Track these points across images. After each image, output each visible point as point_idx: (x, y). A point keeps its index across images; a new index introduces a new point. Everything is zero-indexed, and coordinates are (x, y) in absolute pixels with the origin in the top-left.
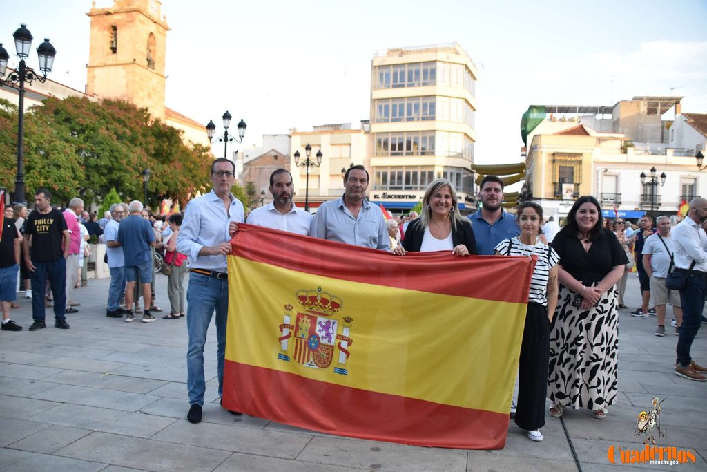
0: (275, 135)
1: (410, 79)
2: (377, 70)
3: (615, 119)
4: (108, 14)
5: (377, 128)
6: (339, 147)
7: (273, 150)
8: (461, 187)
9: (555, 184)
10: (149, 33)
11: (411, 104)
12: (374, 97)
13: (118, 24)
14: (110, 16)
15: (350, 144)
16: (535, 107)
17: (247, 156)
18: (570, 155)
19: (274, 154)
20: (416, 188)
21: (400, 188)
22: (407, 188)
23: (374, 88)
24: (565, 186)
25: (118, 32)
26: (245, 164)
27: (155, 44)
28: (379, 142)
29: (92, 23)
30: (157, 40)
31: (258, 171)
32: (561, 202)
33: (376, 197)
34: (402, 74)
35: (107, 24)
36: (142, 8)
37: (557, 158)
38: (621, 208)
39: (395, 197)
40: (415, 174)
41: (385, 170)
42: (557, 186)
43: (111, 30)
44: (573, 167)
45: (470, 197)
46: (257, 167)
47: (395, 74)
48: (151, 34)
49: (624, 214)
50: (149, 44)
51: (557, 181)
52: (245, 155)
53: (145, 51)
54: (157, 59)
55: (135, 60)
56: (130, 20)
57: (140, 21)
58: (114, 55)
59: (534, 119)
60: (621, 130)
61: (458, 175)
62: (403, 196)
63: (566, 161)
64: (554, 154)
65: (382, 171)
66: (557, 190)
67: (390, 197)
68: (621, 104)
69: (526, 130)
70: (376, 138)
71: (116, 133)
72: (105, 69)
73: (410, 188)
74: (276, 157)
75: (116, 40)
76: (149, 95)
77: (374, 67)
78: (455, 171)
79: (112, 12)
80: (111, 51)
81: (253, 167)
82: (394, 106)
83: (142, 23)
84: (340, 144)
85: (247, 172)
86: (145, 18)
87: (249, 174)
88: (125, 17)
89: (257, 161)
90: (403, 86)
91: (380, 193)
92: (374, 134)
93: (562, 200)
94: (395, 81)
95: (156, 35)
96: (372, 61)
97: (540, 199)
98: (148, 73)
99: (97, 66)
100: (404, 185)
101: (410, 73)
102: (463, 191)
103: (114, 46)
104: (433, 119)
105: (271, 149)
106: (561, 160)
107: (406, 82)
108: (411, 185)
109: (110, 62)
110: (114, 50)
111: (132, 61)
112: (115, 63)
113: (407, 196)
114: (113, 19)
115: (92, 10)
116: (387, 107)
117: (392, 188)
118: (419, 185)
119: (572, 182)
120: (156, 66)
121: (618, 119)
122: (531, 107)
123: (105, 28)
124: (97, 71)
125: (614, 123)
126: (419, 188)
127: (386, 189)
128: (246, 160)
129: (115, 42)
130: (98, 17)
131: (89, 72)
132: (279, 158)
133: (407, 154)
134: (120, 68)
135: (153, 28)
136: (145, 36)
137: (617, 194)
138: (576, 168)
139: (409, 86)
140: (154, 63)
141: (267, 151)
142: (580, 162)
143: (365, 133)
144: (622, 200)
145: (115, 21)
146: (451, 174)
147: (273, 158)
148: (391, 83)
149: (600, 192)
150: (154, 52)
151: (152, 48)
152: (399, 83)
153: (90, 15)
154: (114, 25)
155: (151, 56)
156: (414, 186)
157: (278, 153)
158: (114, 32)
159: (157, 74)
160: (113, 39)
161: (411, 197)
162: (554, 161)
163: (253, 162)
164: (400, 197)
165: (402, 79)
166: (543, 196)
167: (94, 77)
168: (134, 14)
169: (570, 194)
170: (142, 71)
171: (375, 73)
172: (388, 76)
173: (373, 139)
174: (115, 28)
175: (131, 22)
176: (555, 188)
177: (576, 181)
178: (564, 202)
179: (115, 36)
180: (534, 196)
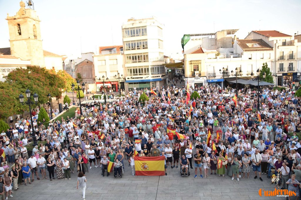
0: (86, 53)
1: (137, 33)
2: (124, 30)
3: (216, 38)
4: (15, 19)
5: (126, 52)
6: (112, 60)
7: (86, 59)
8: (159, 72)
9: (192, 72)
10: (33, 25)
11: (138, 43)
12: (124, 41)
13: (20, 23)
14: (16, 20)
15: (117, 59)
16: (186, 35)
17: (76, 63)
18: (197, 61)
19: (87, 61)
20: (143, 74)
21: (137, 75)
22: (139, 75)
23: (123, 37)
24: (196, 72)
25: (21, 26)
26: (75, 66)
27: (36, 29)
28: (128, 57)
29: (8, 23)
30: (36, 27)
31: (81, 68)
32: (195, 78)
33: (128, 78)
34: (134, 31)
35: (15, 23)
36: (29, 16)
37: (192, 62)
38: (216, 78)
39: (136, 78)
40: (142, 69)
41: (131, 68)
42: (193, 73)
43: (17, 25)
44: (198, 65)
45: (163, 75)
46: (81, 66)
47: (131, 31)
48: (34, 25)
49: (217, 80)
50: (34, 29)
51: (193, 71)
52: (75, 62)
53: (32, 33)
54: (37, 35)
55: (29, 38)
56: (25, 21)
57: (29, 21)
58: (20, 36)
59: (186, 40)
60: (218, 43)
61: (158, 68)
62: (138, 78)
63: (196, 63)
64: (191, 61)
65: (130, 69)
66: (193, 74)
67: (134, 78)
68: (218, 33)
69: (183, 44)
70: (126, 56)
71: (38, 85)
72: (18, 42)
73: (141, 75)
74: (88, 62)
75: (20, 29)
76: (37, 50)
77: (123, 29)
78: (157, 67)
79: (17, 18)
80: (18, 34)
81: (79, 67)
82: (132, 44)
83: (30, 22)
84: (113, 59)
85: (77, 69)
86: (31, 19)
87: (78, 70)
88: (23, 20)
89: (81, 64)
90: (135, 36)
91: (130, 77)
92: (125, 55)
93: (195, 77)
94: (131, 34)
95: (36, 25)
96: (122, 26)
97: (187, 77)
98: (35, 41)
99: (14, 41)
100: (138, 73)
101: (137, 30)
102: (160, 73)
103: (20, 32)
104: (147, 48)
105: (85, 59)
106: (194, 63)
107: (136, 34)
108: (141, 73)
109: (19, 39)
110: (20, 34)
111: (28, 38)
112: (21, 39)
113: (140, 78)
114: (18, 21)
115: (8, 17)
116: (129, 44)
117: (134, 75)
118: (144, 73)
119: (198, 71)
120: (38, 37)
121: (217, 39)
122: (185, 35)
123: (15, 25)
124: (14, 42)
125: (215, 40)
126: (144, 74)
127: (132, 75)
128: (76, 64)
129: (20, 30)
130: (11, 20)
131: (11, 43)
132: (89, 62)
133: (138, 62)
134: (24, 41)
135: (34, 22)
136: (32, 27)
137: (214, 73)
138: (199, 65)
139: (137, 36)
140: (36, 36)
141: (84, 60)
142: (201, 63)
143: (122, 54)
144: (216, 75)
145: (18, 22)
146: (155, 68)
147: (87, 63)
148: (130, 35)
149: (208, 73)
150: (36, 32)
151: (35, 30)
152: (133, 35)
153: (7, 19)
154: (18, 23)
155: (35, 34)
156: (142, 74)
157: (88, 60)
158: (19, 26)
159: (38, 40)
160: (19, 29)
161: (141, 78)
162: (191, 64)
163: (79, 65)
164: (137, 78)
165: (134, 33)
166: (188, 76)
167: (13, 45)
168: (26, 18)
169: (198, 75)
170: (33, 41)
171: (124, 31)
172: (128, 31)
173: (125, 57)
174: (19, 25)
175: (26, 22)
176: (192, 73)
177: (200, 70)
178: (196, 78)
179: (20, 28)
180: (185, 76)
